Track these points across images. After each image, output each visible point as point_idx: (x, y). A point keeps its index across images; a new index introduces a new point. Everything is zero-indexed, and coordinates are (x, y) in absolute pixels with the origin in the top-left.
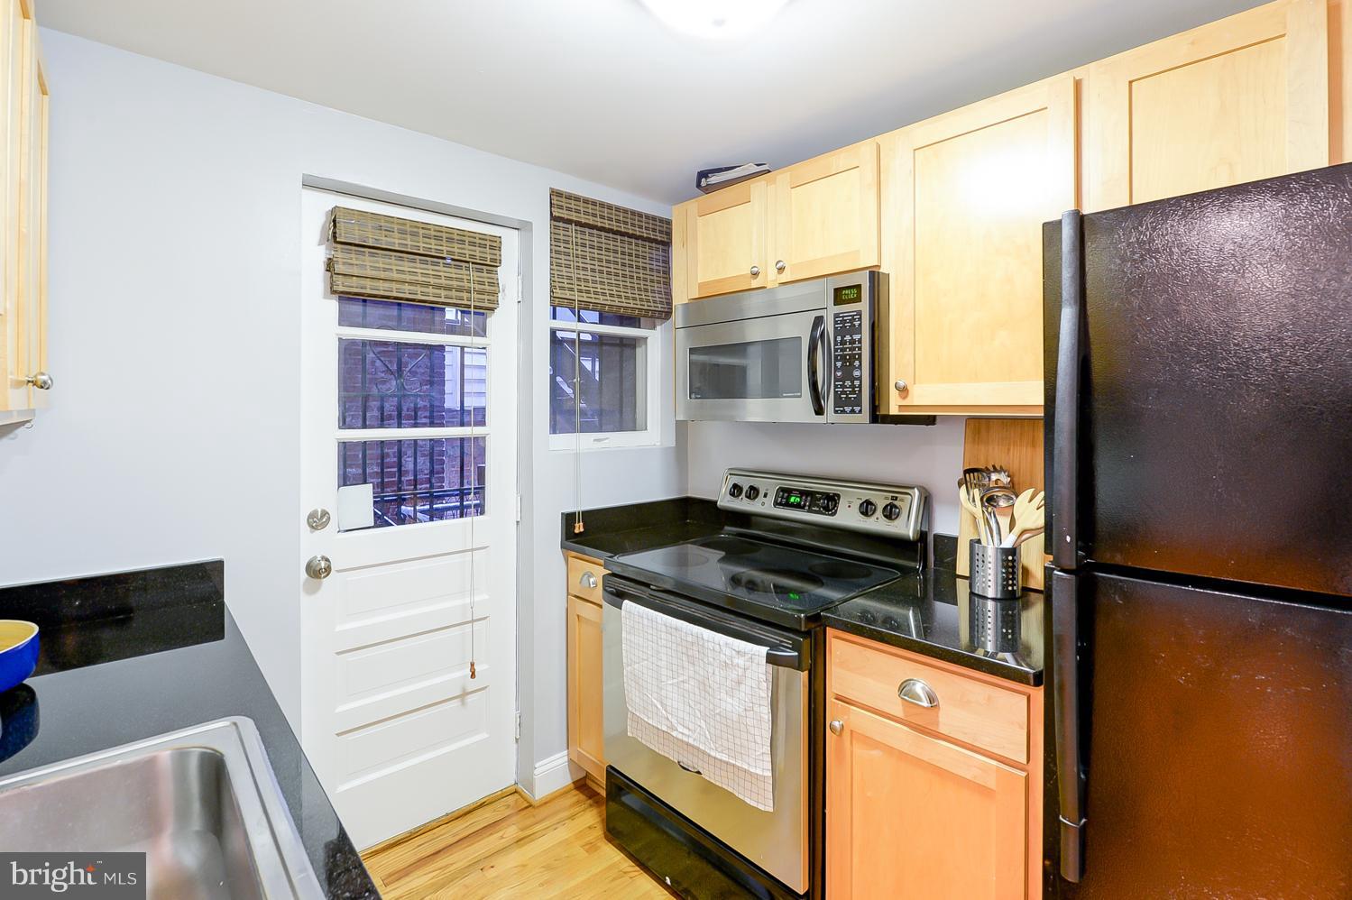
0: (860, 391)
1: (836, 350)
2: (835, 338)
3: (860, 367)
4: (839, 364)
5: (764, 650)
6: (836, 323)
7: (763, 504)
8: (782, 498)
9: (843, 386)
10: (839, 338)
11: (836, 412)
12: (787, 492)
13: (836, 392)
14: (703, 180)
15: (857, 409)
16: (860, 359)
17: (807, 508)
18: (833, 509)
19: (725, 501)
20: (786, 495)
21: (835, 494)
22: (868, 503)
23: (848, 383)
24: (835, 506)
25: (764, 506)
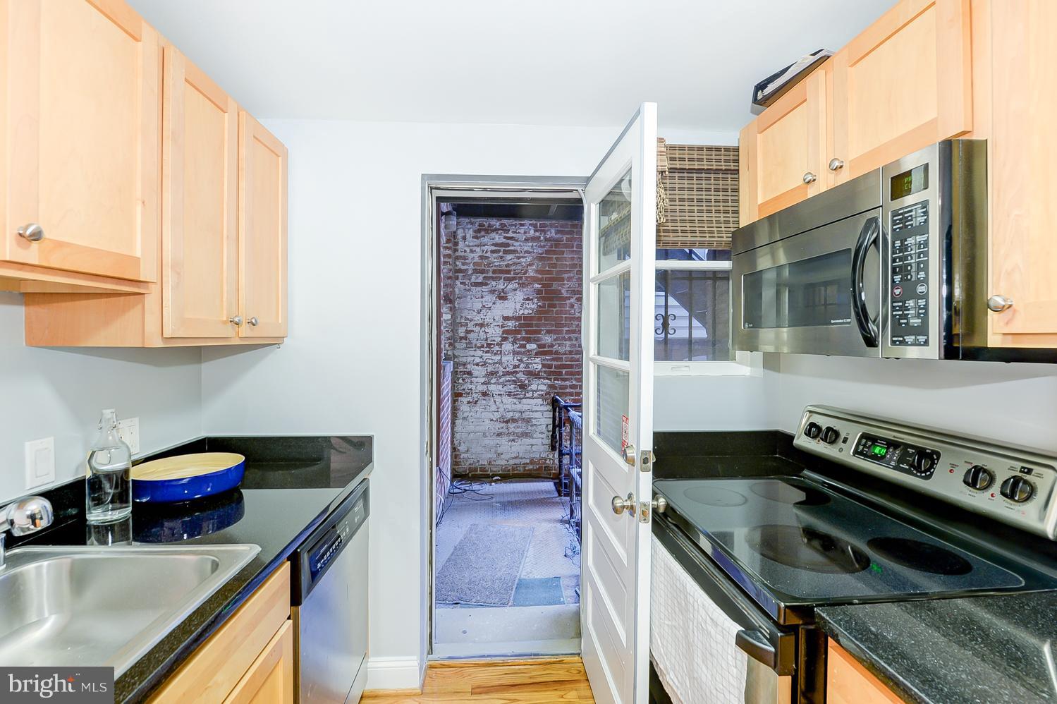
0: (926, 314)
1: (894, 261)
2: (893, 243)
3: (926, 281)
4: (898, 278)
5: (736, 628)
6: (894, 223)
7: (841, 450)
8: (865, 445)
9: (904, 308)
10: (898, 244)
11: (894, 343)
12: (873, 440)
13: (893, 316)
14: (759, 93)
15: (922, 339)
16: (926, 270)
17: (893, 463)
18: (928, 470)
19: (802, 442)
20: (869, 443)
21: (934, 452)
22: (978, 470)
23: (911, 303)
24: (932, 466)
25: (844, 453)
